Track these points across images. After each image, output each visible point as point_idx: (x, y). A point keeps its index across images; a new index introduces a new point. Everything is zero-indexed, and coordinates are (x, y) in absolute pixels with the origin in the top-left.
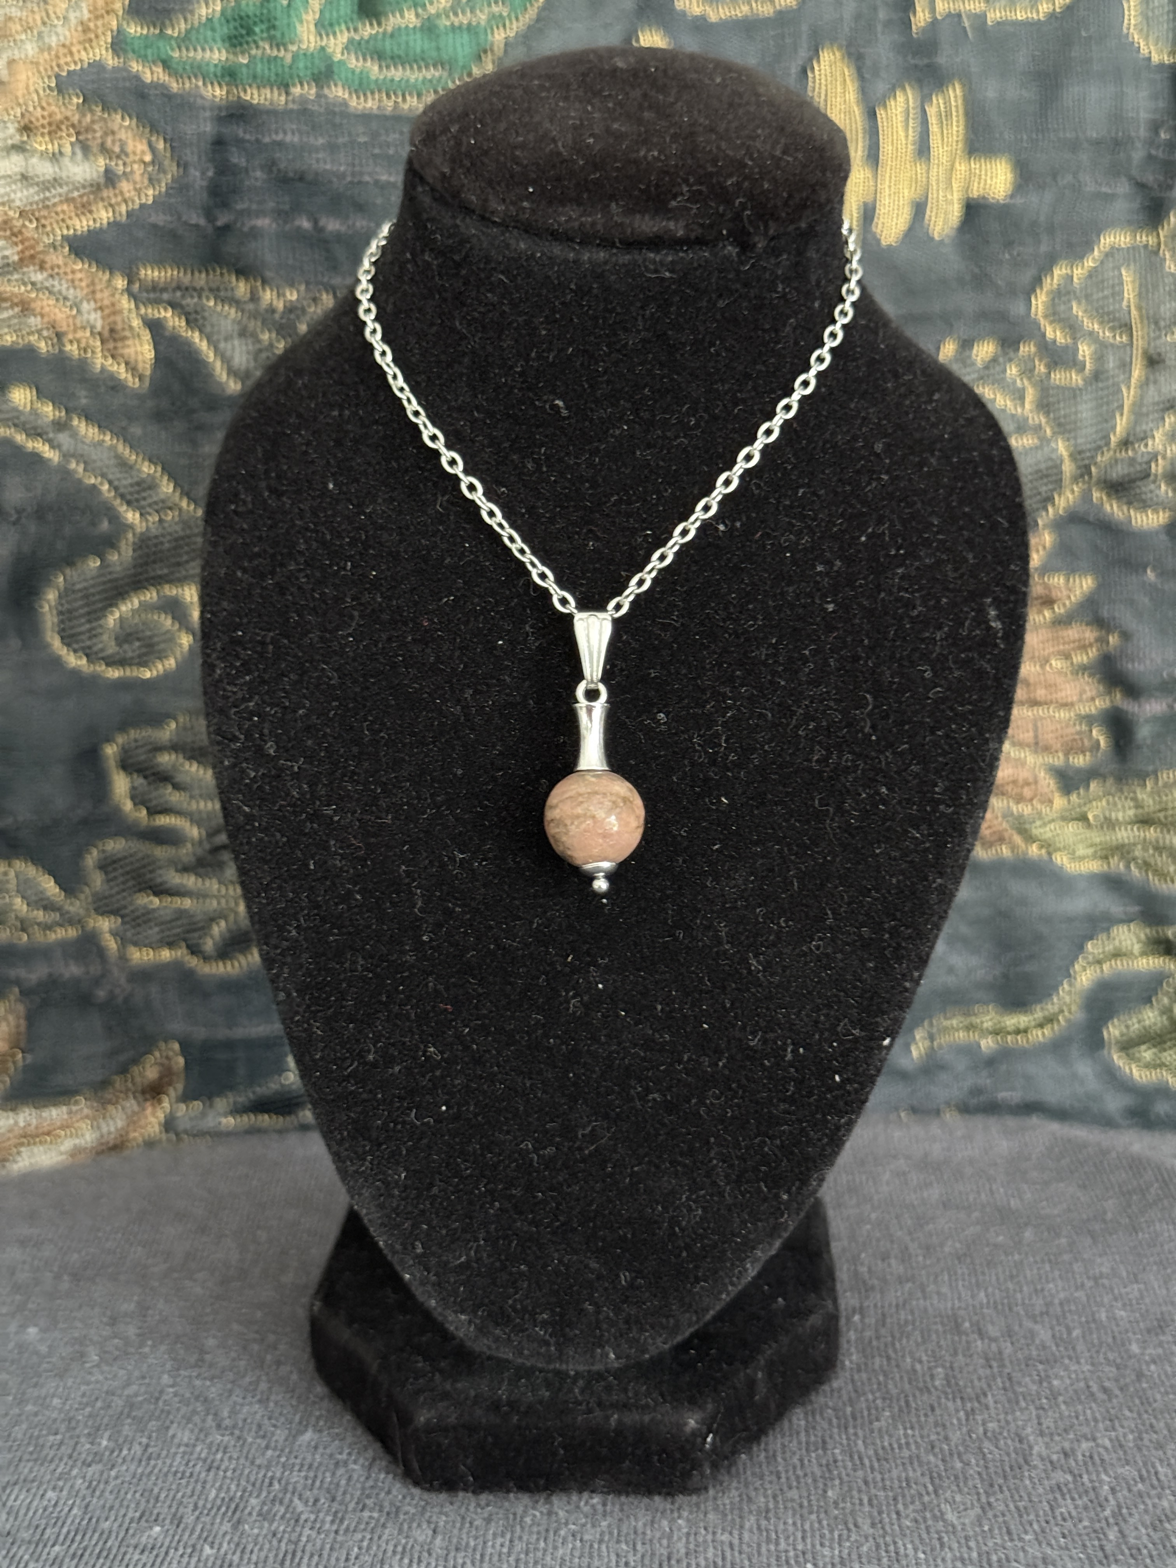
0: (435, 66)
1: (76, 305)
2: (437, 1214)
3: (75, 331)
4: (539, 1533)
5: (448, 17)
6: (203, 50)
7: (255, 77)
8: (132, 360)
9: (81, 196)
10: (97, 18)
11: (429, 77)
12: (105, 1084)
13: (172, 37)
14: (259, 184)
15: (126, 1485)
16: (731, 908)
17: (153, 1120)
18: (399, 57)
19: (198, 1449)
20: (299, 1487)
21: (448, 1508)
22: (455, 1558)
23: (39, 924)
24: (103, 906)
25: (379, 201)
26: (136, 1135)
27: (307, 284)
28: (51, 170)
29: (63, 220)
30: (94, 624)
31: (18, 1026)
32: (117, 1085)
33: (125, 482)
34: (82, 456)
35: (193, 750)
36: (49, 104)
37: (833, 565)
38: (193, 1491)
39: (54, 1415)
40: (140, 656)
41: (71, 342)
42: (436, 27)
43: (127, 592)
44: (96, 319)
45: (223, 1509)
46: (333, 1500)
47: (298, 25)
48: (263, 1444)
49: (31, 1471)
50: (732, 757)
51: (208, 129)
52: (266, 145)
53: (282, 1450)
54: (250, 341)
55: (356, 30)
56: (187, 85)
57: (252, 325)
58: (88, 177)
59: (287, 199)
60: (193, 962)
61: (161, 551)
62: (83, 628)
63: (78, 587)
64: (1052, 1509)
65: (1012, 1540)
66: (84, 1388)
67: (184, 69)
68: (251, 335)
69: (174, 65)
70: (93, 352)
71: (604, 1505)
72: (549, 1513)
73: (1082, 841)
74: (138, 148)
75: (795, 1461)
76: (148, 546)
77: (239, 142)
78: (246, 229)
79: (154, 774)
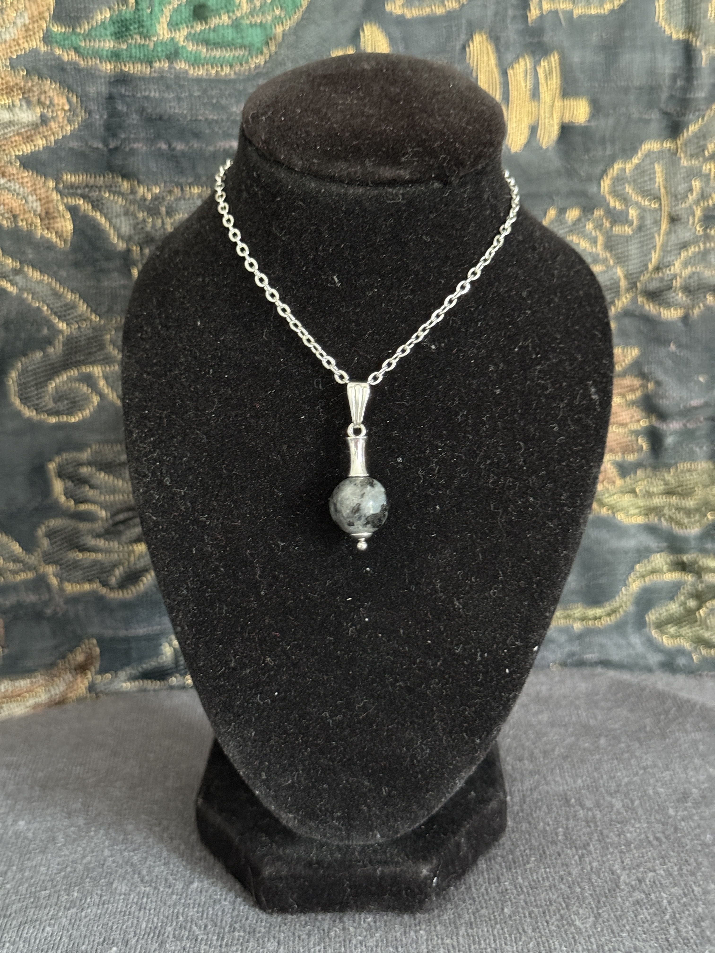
0: (240, 48)
1: (25, 198)
2: (274, 756)
3: (24, 214)
4: (340, 942)
5: (248, 18)
6: (100, 41)
7: (131, 57)
8: (60, 230)
9: (26, 132)
10: (34, 22)
11: (237, 54)
12: (53, 665)
13: (80, 34)
14: (135, 122)
15: (92, 922)
16: (443, 572)
17: (81, 685)
18: (218, 43)
19: (132, 896)
20: (195, 918)
21: (284, 928)
23: (10, 571)
24: (48, 559)
25: (207, 131)
26: (72, 695)
27: (165, 182)
28: (8, 116)
29: (16, 146)
30: (40, 391)
32: (60, 666)
33: (56, 305)
34: (30, 289)
35: (101, 465)
36: (6, 76)
37: (499, 366)
38: (132, 923)
39: (43, 878)
40: (68, 409)
41: (22, 220)
42: (240, 24)
43: (60, 371)
44: (37, 206)
45: (152, 935)
46: (216, 926)
47: (157, 26)
48: (171, 891)
49: (34, 914)
50: (442, 482)
51: (103, 89)
52: (139, 98)
53: (181, 895)
54: (131, 218)
55: (192, 27)
56: (90, 63)
57: (132, 208)
58: (30, 119)
59: (152, 131)
60: (104, 591)
61: (80, 346)
62: (33, 393)
63: (30, 368)
64: (636, 916)
65: (615, 937)
66: (58, 860)
67: (88, 53)
68: (132, 214)
69: (82, 51)
70: (36, 226)
71: (375, 922)
72: (344, 929)
73: (633, 505)
74: (61, 101)
75: (483, 890)
76: (72, 343)
77: (122, 97)
78: (127, 149)
79: (78, 480)
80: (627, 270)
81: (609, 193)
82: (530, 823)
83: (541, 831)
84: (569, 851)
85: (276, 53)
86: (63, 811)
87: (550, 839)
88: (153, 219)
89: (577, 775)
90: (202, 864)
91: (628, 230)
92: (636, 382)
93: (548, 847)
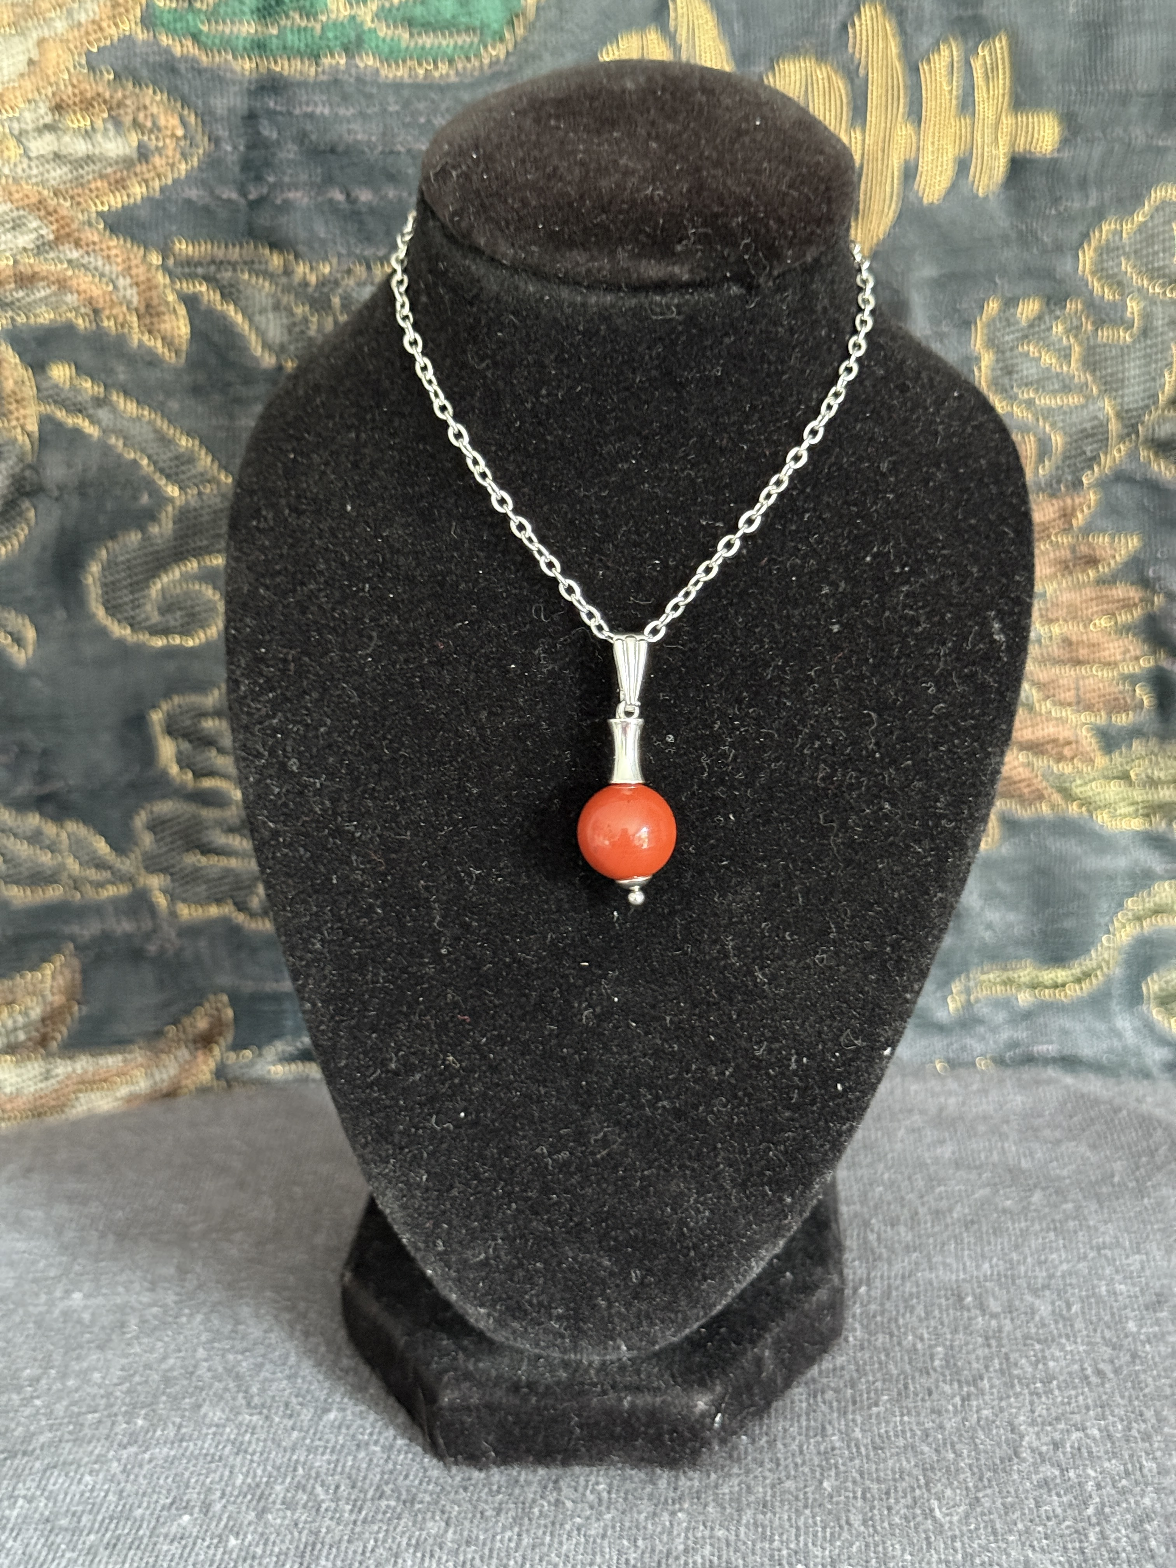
0: (466, 31)
1: (112, 281)
2: (457, 1214)
3: (111, 308)
4: (545, 1526)
6: (233, 23)
7: (285, 48)
8: (169, 334)
9: (114, 173)
11: (460, 42)
12: (159, 1034)
13: (200, 11)
14: (291, 156)
15: (159, 1470)
16: (738, 923)
17: (204, 1068)
18: (430, 24)
19: (228, 1430)
20: (322, 1472)
22: (465, 1553)
23: (91, 882)
24: (152, 865)
26: (189, 1083)
27: (339, 255)
28: (84, 147)
29: (97, 197)
30: (137, 595)
31: (73, 979)
32: (170, 1035)
33: (163, 457)
34: (121, 431)
36: (80, 81)
37: (838, 586)
38: (222, 1475)
39: (94, 1390)
40: (182, 625)
41: (108, 318)
43: (169, 564)
44: (132, 294)
45: (249, 1496)
46: (353, 1487)
48: (290, 1423)
49: (70, 1453)
50: (740, 776)
51: (239, 103)
52: (297, 117)
53: (307, 1432)
54: (284, 314)
56: (217, 59)
58: (121, 152)
59: (319, 170)
60: (240, 918)
61: (201, 523)
62: (126, 599)
63: (121, 558)
64: (1037, 1507)
65: (996, 1541)
66: (124, 1361)
67: (214, 43)
68: (285, 309)
69: (203, 38)
70: (130, 327)
71: (609, 1492)
72: (558, 1503)
73: (1124, 799)
74: (170, 122)
75: (794, 1447)
76: (188, 519)
77: (272, 114)
78: (278, 202)
79: (199, 739)
80: (1122, 405)
81: (1093, 273)
82: (891, 1335)
83: (908, 1352)
84: (947, 1388)
85: (525, 39)
86: (145, 1279)
87: (919, 1365)
88: (320, 315)
89: (983, 1256)
90: (350, 1379)
91: (1126, 337)
92: (1134, 593)
93: (913, 1378)
